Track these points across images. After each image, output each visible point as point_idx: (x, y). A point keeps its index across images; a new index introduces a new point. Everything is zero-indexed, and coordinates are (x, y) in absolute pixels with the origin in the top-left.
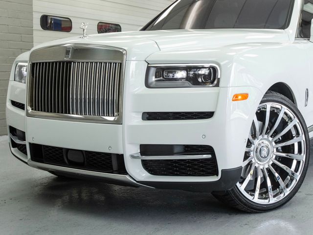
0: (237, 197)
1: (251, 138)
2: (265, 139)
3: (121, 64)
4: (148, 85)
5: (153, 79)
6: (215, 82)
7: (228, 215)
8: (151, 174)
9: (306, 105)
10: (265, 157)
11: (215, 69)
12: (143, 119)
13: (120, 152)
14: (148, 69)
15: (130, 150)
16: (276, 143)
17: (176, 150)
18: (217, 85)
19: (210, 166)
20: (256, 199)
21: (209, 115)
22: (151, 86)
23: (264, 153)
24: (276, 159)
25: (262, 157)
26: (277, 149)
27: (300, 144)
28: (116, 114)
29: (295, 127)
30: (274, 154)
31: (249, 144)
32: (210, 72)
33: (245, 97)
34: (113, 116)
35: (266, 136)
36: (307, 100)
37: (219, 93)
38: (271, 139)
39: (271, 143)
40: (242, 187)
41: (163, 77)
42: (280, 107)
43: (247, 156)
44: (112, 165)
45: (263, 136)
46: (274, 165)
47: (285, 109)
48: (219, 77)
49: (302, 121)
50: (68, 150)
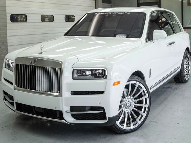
0: (116, 127)
1: (122, 99)
2: (129, 98)
3: (60, 69)
4: (73, 78)
5: (76, 75)
6: (105, 77)
7: (111, 135)
8: (75, 119)
9: (150, 77)
10: (129, 107)
11: (104, 71)
12: (71, 94)
13: (61, 110)
14: (74, 70)
15: (65, 109)
16: (134, 99)
17: (87, 109)
18: (106, 78)
19: (103, 116)
20: (125, 127)
21: (102, 92)
22: (75, 79)
23: (128, 105)
24: (134, 107)
25: (128, 107)
26: (135, 102)
27: (146, 99)
28: (58, 92)
29: (144, 91)
30: (133, 104)
31: (121, 101)
32: (102, 72)
33: (119, 83)
34: (57, 93)
35: (129, 97)
36: (150, 74)
37: (106, 82)
38: (132, 98)
39: (132, 99)
40: (118, 123)
41: (80, 74)
42: (136, 83)
43: (120, 107)
44: (57, 115)
45: (128, 97)
46: (133, 110)
47: (138, 84)
48: (106, 74)
49: (147, 88)
50: (35, 107)
